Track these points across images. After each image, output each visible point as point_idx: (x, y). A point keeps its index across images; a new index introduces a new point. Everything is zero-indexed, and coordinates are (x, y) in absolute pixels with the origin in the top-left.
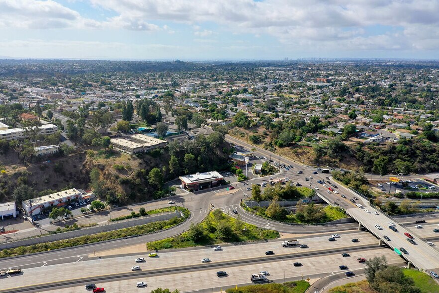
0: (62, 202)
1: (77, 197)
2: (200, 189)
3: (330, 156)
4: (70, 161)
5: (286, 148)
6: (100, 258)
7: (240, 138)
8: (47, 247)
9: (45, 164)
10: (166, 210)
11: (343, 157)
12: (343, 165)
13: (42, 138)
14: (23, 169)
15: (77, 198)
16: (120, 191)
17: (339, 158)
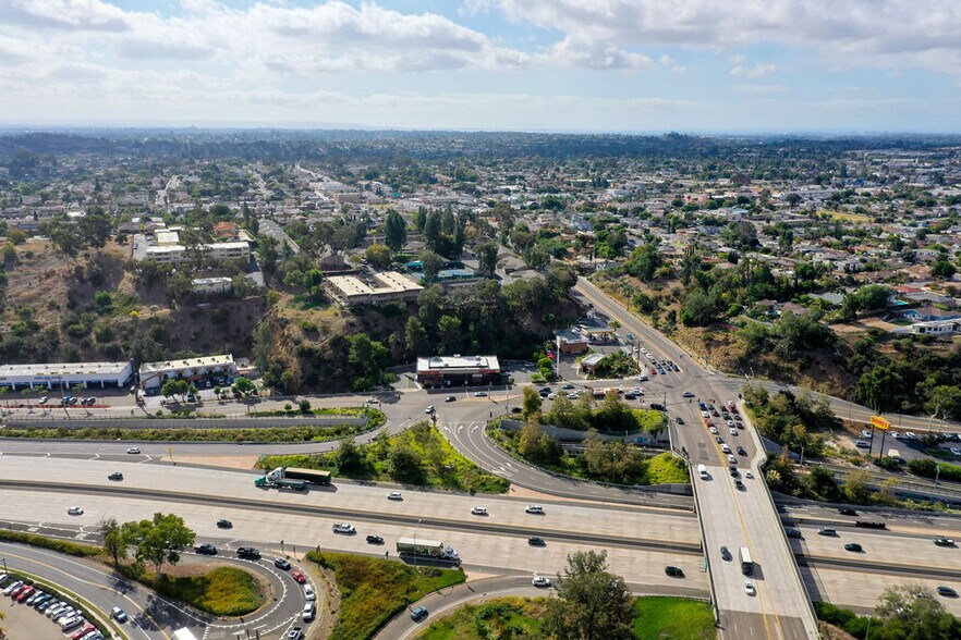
0: (199, 373)
1: (225, 368)
2: (446, 386)
3: (781, 355)
4: (244, 308)
5: (700, 329)
6: (175, 464)
7: (620, 299)
8: (119, 434)
9: (201, 309)
10: (350, 411)
11: (810, 360)
12: (806, 378)
13: (215, 264)
14: (164, 312)
15: (226, 370)
16: (294, 367)
17: (799, 360)
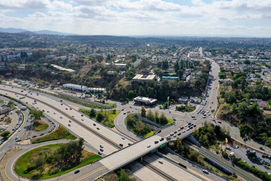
14: (100, 77)
17: (241, 119)
